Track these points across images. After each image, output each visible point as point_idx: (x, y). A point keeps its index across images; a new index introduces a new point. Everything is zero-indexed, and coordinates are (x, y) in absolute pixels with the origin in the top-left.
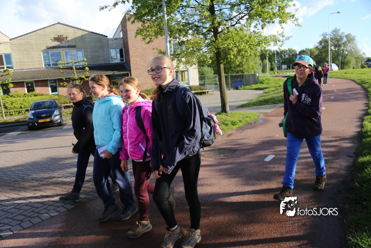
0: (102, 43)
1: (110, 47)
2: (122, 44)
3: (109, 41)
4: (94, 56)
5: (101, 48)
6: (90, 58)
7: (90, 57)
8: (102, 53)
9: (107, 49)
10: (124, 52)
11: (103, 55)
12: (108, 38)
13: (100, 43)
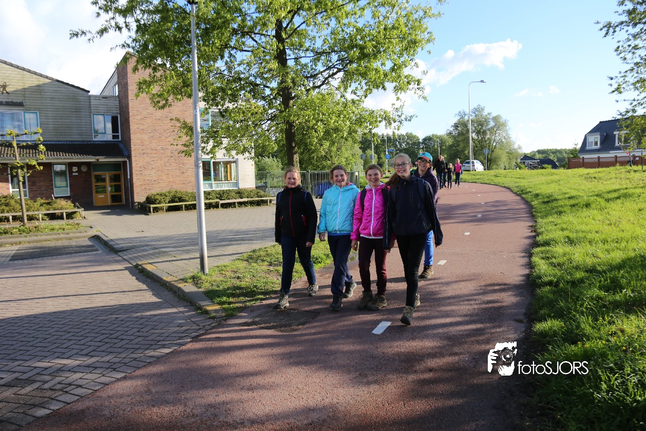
0: (78, 103)
1: (92, 111)
2: (117, 108)
3: (92, 101)
4: (60, 126)
5: (75, 112)
6: (51, 128)
7: (51, 126)
8: (76, 121)
9: (88, 114)
10: (121, 122)
11: (79, 125)
12: (90, 94)
13: (73, 103)
